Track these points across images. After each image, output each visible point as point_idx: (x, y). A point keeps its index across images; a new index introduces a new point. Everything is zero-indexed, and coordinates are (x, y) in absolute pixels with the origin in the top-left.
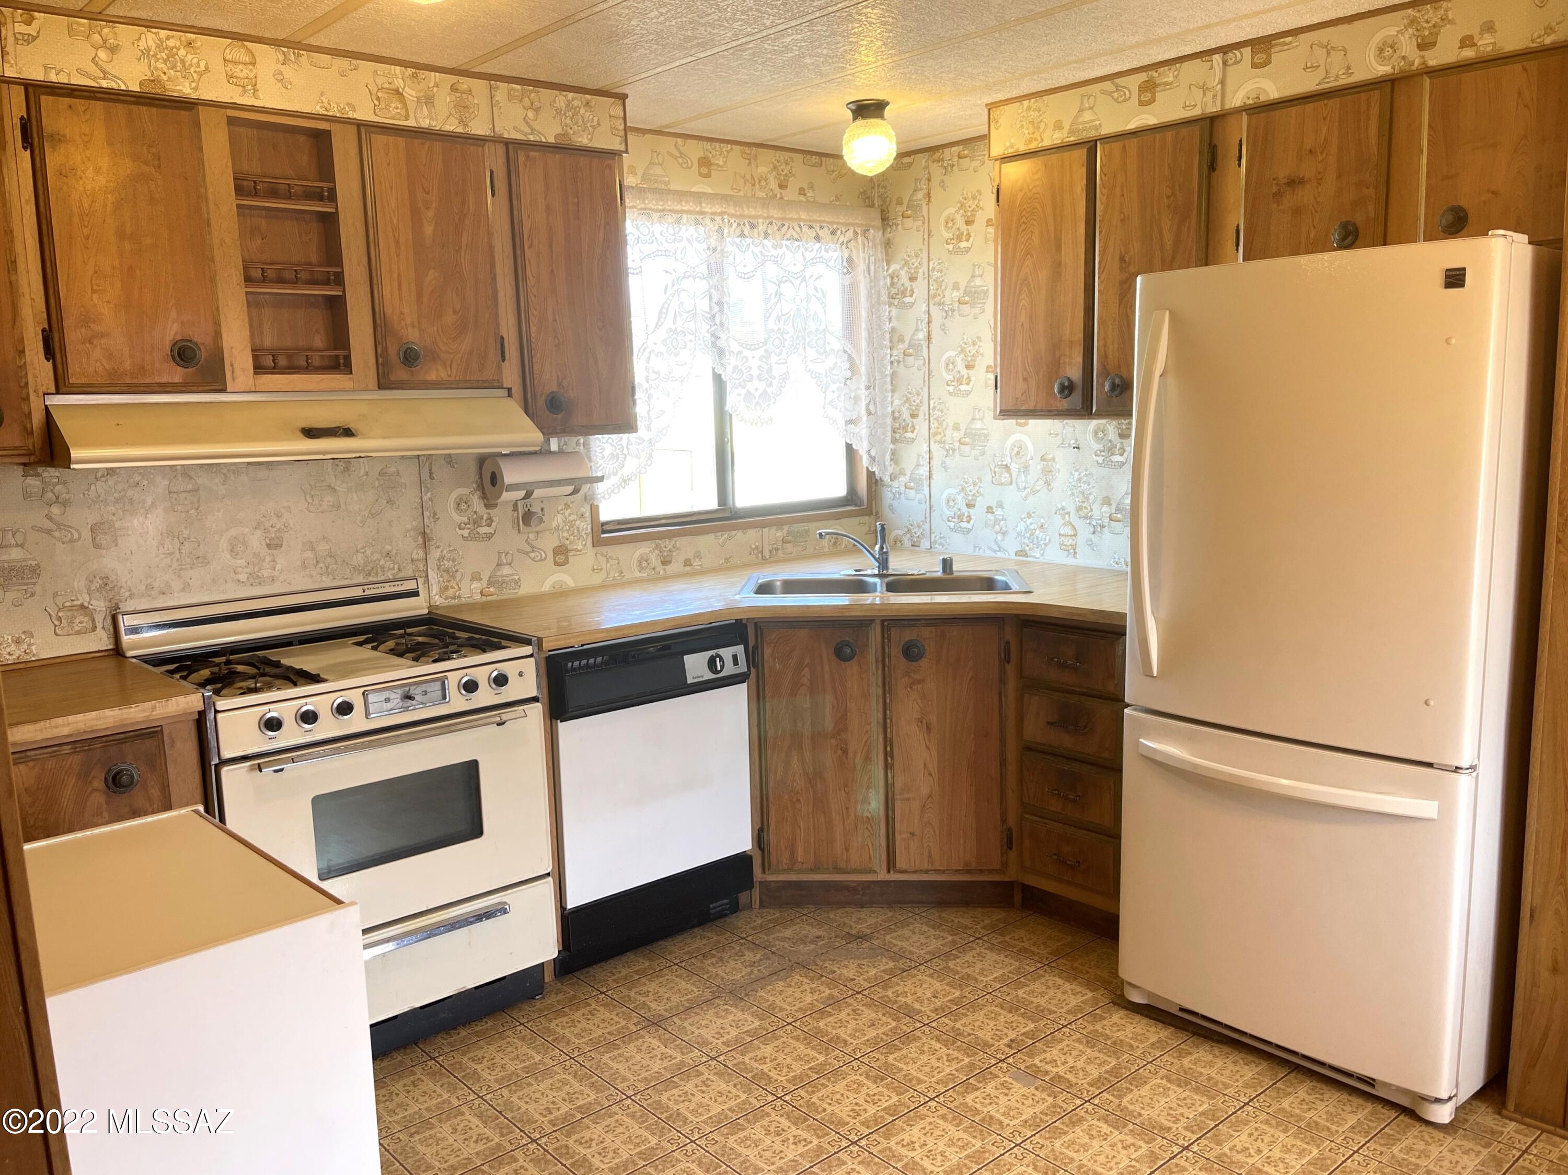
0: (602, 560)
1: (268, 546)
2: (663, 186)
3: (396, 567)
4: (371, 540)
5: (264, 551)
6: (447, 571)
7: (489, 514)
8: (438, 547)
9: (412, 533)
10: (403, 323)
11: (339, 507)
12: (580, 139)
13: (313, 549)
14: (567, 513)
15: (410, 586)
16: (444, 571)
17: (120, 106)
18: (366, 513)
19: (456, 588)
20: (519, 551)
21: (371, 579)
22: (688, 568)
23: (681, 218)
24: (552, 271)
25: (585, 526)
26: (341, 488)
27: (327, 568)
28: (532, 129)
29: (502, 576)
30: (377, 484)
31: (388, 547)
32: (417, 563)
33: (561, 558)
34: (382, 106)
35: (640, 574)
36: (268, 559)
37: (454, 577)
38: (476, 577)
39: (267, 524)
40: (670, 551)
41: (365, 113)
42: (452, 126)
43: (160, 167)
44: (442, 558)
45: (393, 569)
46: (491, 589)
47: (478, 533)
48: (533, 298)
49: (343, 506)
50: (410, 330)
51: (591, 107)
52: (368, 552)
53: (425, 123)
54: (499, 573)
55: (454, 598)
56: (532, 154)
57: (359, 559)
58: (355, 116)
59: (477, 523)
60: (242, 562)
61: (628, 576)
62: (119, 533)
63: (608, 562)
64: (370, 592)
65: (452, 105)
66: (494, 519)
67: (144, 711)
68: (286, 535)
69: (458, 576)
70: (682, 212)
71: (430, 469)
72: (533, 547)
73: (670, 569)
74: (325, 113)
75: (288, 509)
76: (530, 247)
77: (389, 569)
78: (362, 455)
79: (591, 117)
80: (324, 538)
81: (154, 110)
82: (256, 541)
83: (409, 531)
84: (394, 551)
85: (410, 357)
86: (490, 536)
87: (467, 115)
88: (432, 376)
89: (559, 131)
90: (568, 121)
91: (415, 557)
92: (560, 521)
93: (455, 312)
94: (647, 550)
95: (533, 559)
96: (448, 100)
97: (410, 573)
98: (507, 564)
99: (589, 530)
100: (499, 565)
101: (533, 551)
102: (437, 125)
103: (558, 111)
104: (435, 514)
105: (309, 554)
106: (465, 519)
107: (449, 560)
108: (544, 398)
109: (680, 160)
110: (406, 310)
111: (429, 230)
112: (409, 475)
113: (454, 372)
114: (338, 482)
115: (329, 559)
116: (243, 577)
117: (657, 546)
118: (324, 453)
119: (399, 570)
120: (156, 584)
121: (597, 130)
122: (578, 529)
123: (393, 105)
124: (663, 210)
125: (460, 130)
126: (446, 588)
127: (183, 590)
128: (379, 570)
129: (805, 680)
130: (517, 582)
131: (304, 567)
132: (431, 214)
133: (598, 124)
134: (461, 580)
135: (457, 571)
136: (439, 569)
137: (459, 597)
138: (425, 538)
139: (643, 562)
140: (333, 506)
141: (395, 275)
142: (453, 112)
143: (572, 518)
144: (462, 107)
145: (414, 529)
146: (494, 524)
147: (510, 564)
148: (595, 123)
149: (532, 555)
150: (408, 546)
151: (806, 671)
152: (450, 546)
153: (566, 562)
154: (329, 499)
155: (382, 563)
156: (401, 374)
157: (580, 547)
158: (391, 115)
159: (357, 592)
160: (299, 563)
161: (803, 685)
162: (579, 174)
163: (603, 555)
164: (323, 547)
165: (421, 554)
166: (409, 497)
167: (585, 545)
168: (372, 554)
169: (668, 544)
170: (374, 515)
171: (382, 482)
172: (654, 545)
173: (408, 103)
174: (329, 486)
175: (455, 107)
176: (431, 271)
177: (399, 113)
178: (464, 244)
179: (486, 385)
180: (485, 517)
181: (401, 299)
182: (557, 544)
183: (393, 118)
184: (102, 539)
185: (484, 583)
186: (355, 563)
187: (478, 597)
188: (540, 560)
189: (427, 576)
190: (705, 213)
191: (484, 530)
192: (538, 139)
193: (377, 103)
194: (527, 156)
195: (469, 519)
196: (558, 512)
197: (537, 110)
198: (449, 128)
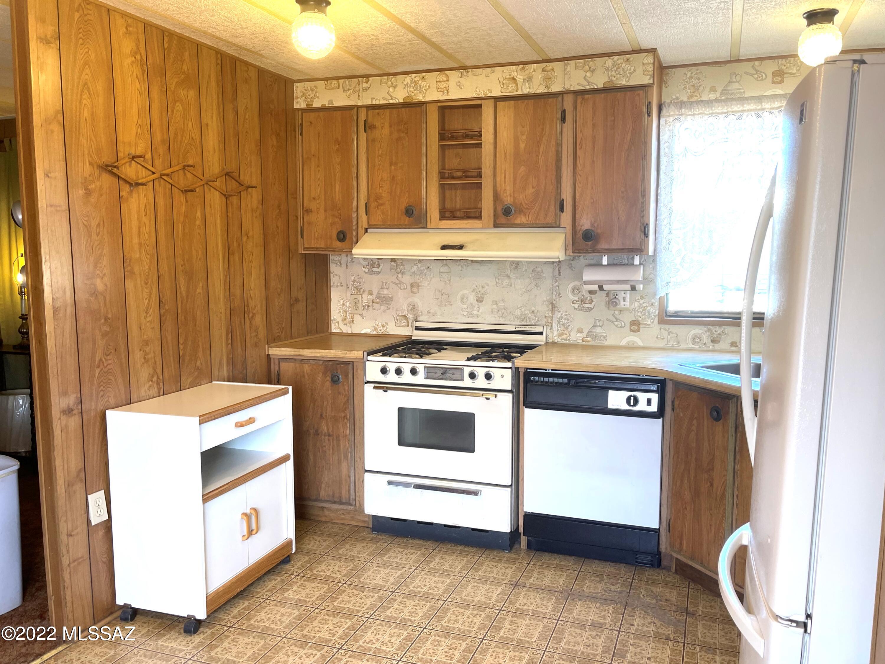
0: (665, 334)
1: (477, 300)
2: (739, 96)
3: (537, 319)
4: (525, 304)
5: (475, 302)
6: (563, 325)
7: (591, 297)
8: (560, 312)
9: (547, 303)
10: (505, 194)
11: (511, 286)
12: (620, 82)
13: (497, 305)
14: (642, 302)
15: (539, 329)
16: (562, 325)
17: (395, 110)
18: (524, 290)
19: (568, 335)
20: (607, 320)
21: (524, 323)
22: (733, 348)
23: (741, 115)
24: (593, 161)
25: (654, 311)
26: (512, 275)
27: (503, 314)
28: (588, 82)
29: (596, 332)
30: (531, 276)
31: (533, 308)
32: (547, 318)
33: (635, 328)
34: (505, 87)
35: (693, 346)
36: (477, 306)
37: (567, 328)
38: (580, 330)
39: (478, 291)
40: (719, 334)
41: (497, 92)
42: (542, 90)
43: (407, 133)
44: (561, 318)
45: (535, 319)
46: (589, 339)
47: (583, 307)
48: (579, 177)
49: (513, 285)
50: (509, 198)
51: (630, 61)
52: (523, 310)
53: (526, 91)
54: (594, 331)
55: (566, 340)
56: (586, 96)
57: (518, 313)
58: (491, 95)
59: (583, 301)
60: (465, 306)
61: (683, 346)
62: (420, 288)
63: (669, 334)
64: (519, 329)
65: (542, 79)
66: (594, 300)
67: (343, 353)
68: (485, 296)
69: (570, 328)
70: (744, 111)
71: (559, 271)
72: (617, 319)
73: (717, 346)
74: (478, 96)
75: (488, 285)
76: (580, 148)
77: (533, 319)
78: (464, 258)
79: (629, 68)
80: (503, 300)
81: (407, 109)
82: (472, 298)
83: (545, 301)
84: (536, 311)
85: (507, 212)
86: (590, 309)
87: (550, 82)
88: (518, 221)
89: (607, 80)
90: (613, 73)
91: (547, 315)
92: (636, 306)
93: (533, 187)
94: (700, 331)
95: (616, 326)
96: (540, 77)
97: (543, 323)
98: (600, 326)
99: (657, 313)
100: (594, 326)
101: (617, 321)
102: (532, 91)
103: (607, 69)
104: (560, 294)
105: (495, 307)
106: (577, 299)
107: (565, 319)
108: (581, 232)
109: (756, 76)
110: (508, 188)
111: (522, 146)
112: (548, 272)
113: (530, 219)
114: (512, 274)
115: (504, 310)
116: (465, 313)
117: (709, 330)
118: (446, 257)
119: (538, 321)
120: (431, 311)
121: (633, 75)
122: (649, 312)
123: (511, 86)
124: (727, 112)
125: (546, 91)
126: (562, 334)
127: (441, 315)
128: (528, 320)
129: (694, 428)
130: (605, 337)
131: (492, 312)
132: (524, 137)
133: (634, 71)
134: (571, 331)
135: (569, 326)
136: (559, 323)
137: (569, 340)
138: (553, 307)
139: (695, 339)
140: (508, 285)
141: (503, 171)
142: (542, 82)
143: (645, 305)
144: (548, 79)
145: (548, 301)
146: (593, 303)
147: (601, 326)
148: (632, 70)
149: (616, 323)
150: (543, 309)
151: (695, 422)
152: (566, 312)
153: (638, 331)
154: (507, 281)
155: (530, 315)
156: (502, 220)
157: (649, 323)
158: (510, 91)
159: (512, 328)
160: (490, 310)
161: (693, 430)
162: (617, 103)
163: (665, 330)
164: (501, 304)
165: (550, 314)
166: (547, 283)
167: (653, 322)
168: (525, 310)
169: (719, 330)
170: (527, 291)
171: (533, 275)
172: (706, 329)
173: (518, 83)
174: (507, 275)
175: (543, 80)
176: (522, 167)
177: (513, 89)
178: (541, 152)
179: (548, 225)
180: (588, 299)
181: (505, 183)
182: (633, 319)
183: (510, 92)
184: (415, 290)
185: (585, 334)
186: (516, 314)
187: (580, 342)
188: (621, 327)
189: (552, 326)
190: (763, 109)
191: (587, 305)
192: (592, 87)
193: (502, 86)
194: (583, 98)
195: (579, 299)
196: (636, 301)
197: (593, 71)
198: (539, 91)
